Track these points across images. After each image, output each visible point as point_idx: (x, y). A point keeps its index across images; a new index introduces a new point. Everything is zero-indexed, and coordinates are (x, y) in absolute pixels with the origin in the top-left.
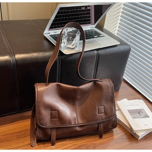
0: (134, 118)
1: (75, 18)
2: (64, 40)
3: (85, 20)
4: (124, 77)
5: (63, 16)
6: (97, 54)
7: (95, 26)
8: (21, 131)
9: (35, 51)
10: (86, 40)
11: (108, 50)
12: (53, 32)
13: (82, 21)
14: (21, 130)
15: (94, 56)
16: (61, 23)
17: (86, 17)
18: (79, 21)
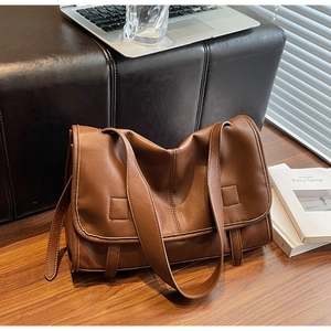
0: (307, 209)
4: (267, 116)
6: (206, 55)
8: (28, 268)
9: (45, 54)
11: (232, 43)
14: (26, 263)
15: (198, 60)
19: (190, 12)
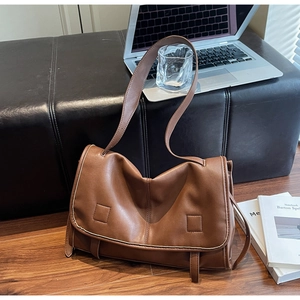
2: (161, 72)
3: (216, 27)
5: (151, 23)
7: (237, 36)
12: (140, 55)
17: (218, 19)
19: (225, 63)
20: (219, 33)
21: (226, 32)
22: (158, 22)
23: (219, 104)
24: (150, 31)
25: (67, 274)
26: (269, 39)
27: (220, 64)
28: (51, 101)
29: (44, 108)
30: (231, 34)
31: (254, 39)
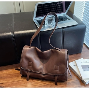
1: (53, 10)
2: (46, 23)
3: (59, 10)
5: (41, 9)
7: (66, 13)
10: (58, 22)
12: (39, 19)
13: (58, 11)
16: (44, 13)
17: (60, 8)
18: (56, 11)
19: (62, 21)
20: (60, 12)
21: (62, 12)
22: (43, 9)
23: (61, 32)
24: (41, 12)
25: (17, 81)
26: (75, 14)
27: (61, 21)
28: (13, 31)
29: (10, 33)
30: (64, 13)
31: (71, 14)
